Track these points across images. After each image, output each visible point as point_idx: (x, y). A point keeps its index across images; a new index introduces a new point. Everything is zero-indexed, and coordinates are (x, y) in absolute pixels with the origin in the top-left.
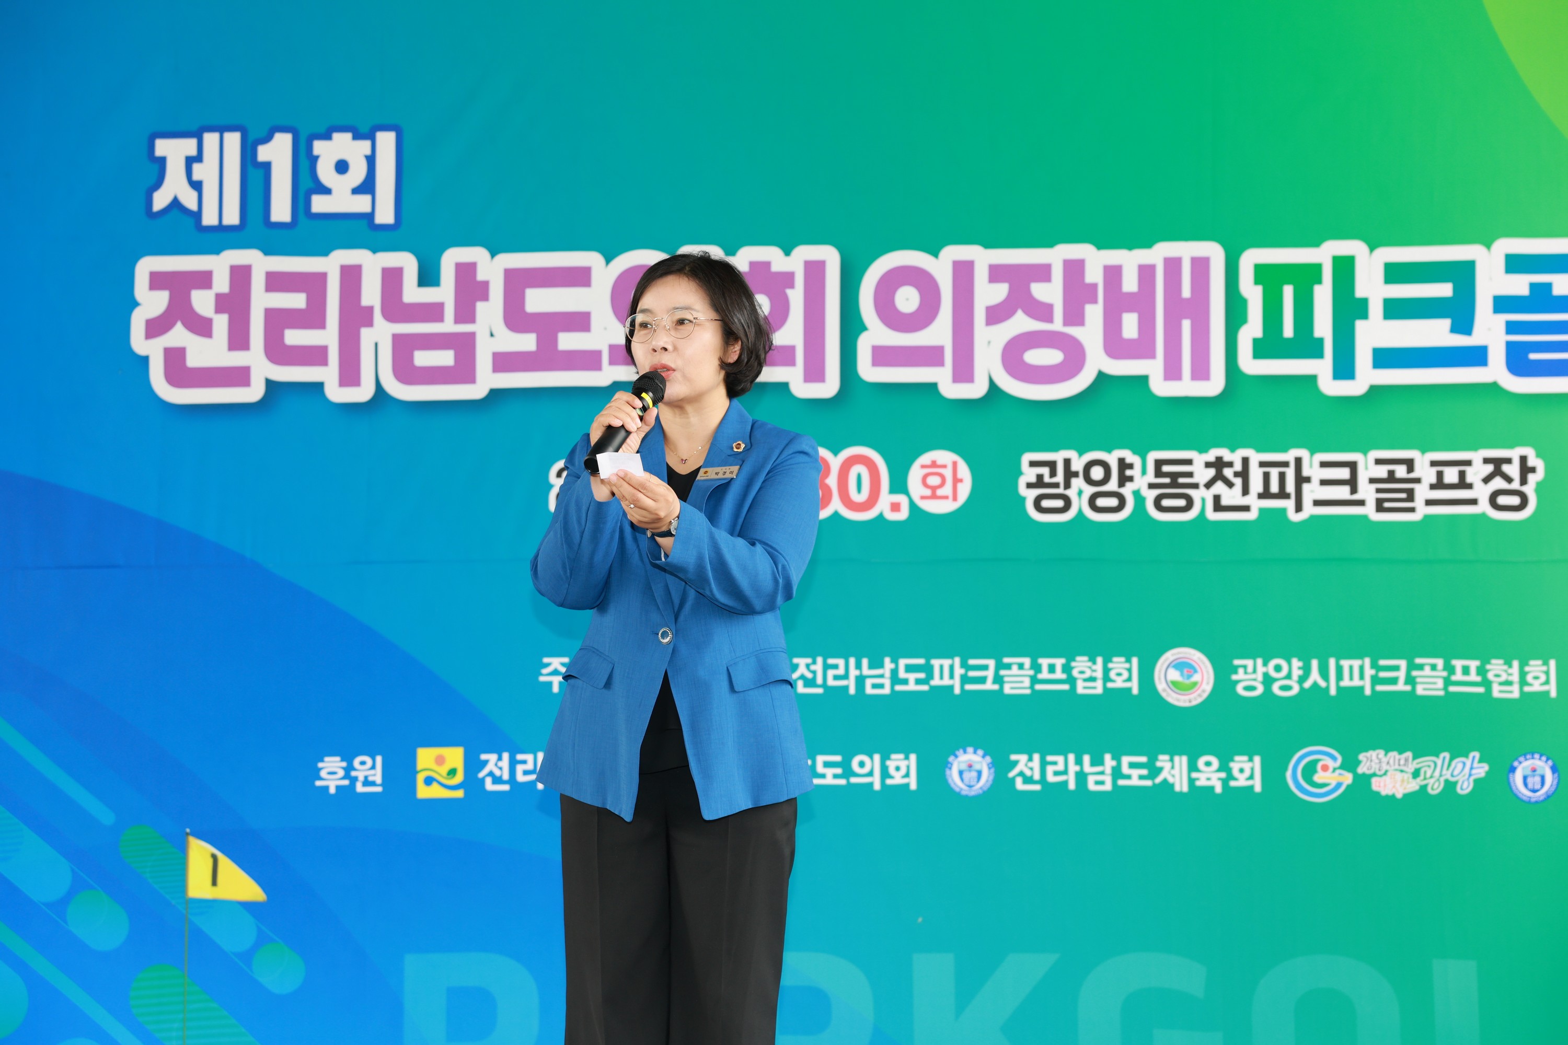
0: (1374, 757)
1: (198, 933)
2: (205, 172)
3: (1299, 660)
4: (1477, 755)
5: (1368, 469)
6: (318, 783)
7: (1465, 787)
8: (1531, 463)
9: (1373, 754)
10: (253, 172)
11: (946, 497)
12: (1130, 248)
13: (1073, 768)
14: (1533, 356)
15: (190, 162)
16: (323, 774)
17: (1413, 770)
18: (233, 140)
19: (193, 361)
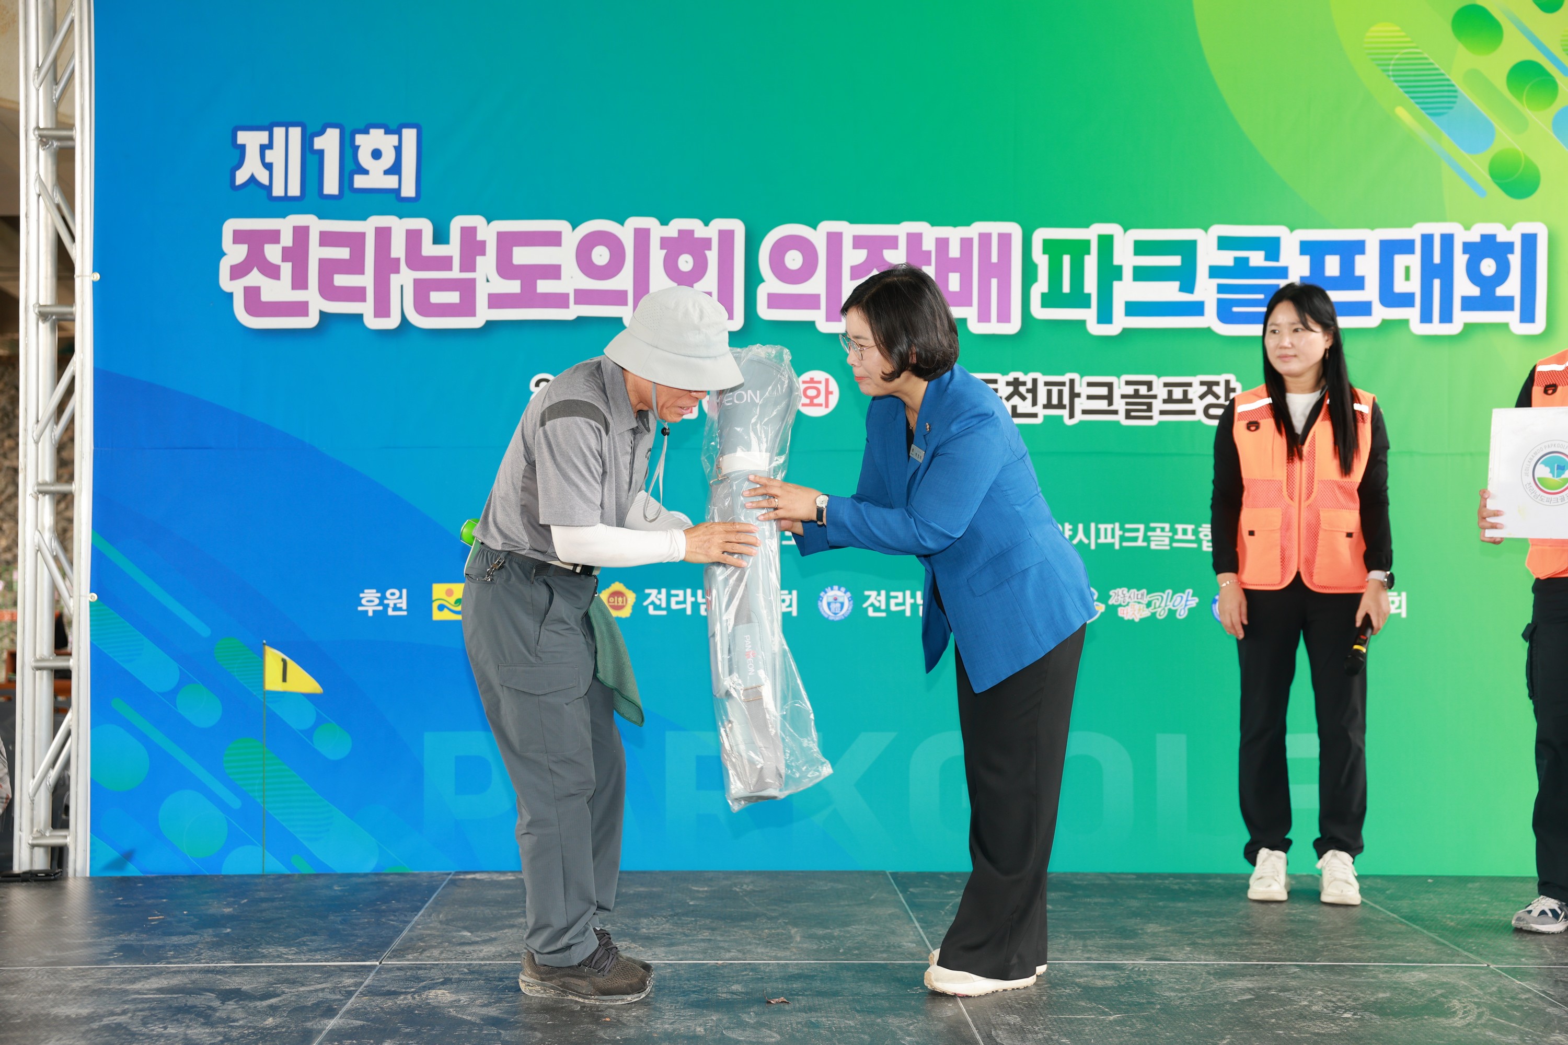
0: (1120, 593)
1: (272, 716)
2: (274, 156)
3: (1070, 524)
4: (1191, 591)
5: (1120, 389)
6: (360, 608)
7: (1182, 614)
8: (1232, 385)
9: (1119, 591)
10: (310, 157)
11: (820, 405)
12: (955, 226)
13: (909, 601)
14: (1235, 309)
15: (263, 149)
16: (364, 602)
17: (1147, 602)
18: (295, 133)
19: (266, 297)
